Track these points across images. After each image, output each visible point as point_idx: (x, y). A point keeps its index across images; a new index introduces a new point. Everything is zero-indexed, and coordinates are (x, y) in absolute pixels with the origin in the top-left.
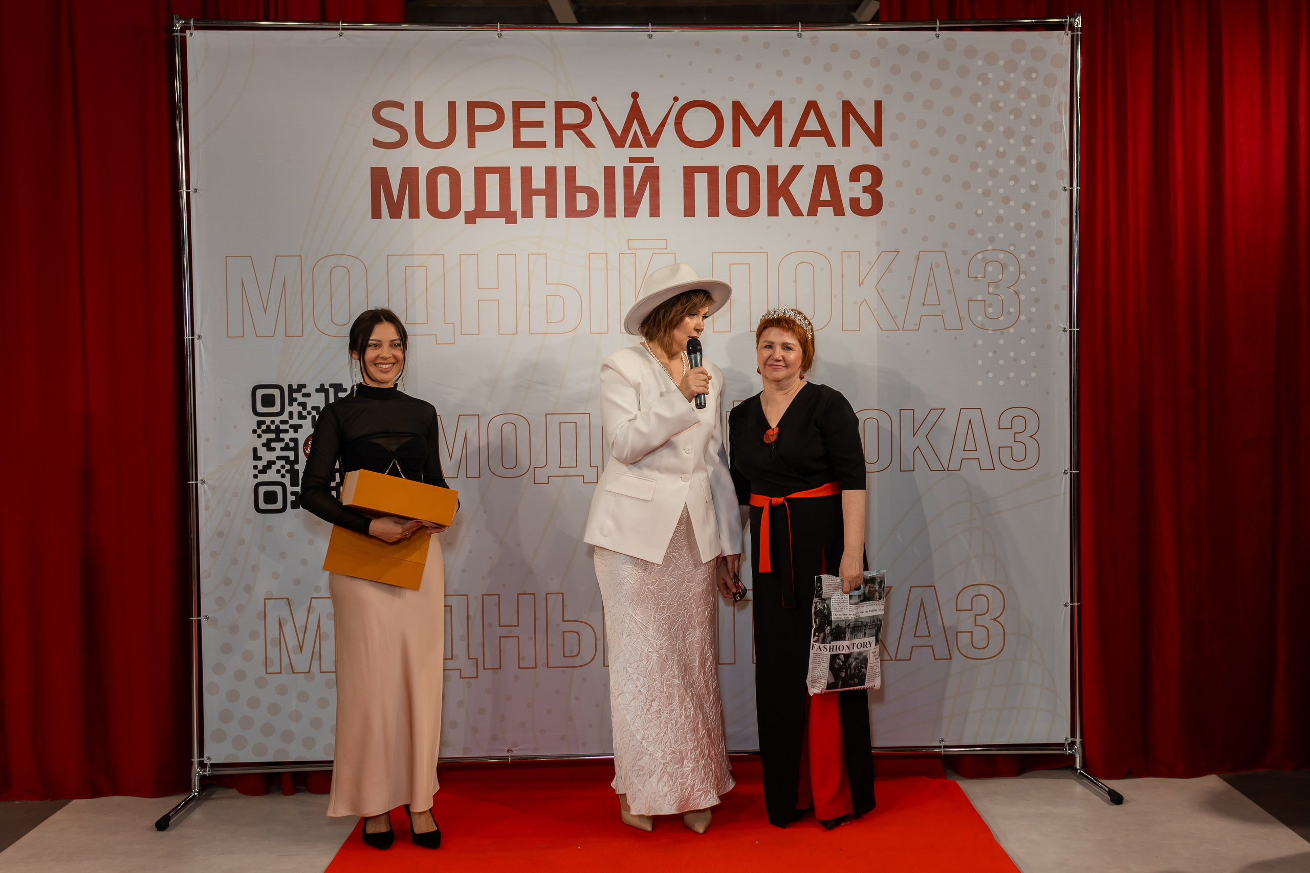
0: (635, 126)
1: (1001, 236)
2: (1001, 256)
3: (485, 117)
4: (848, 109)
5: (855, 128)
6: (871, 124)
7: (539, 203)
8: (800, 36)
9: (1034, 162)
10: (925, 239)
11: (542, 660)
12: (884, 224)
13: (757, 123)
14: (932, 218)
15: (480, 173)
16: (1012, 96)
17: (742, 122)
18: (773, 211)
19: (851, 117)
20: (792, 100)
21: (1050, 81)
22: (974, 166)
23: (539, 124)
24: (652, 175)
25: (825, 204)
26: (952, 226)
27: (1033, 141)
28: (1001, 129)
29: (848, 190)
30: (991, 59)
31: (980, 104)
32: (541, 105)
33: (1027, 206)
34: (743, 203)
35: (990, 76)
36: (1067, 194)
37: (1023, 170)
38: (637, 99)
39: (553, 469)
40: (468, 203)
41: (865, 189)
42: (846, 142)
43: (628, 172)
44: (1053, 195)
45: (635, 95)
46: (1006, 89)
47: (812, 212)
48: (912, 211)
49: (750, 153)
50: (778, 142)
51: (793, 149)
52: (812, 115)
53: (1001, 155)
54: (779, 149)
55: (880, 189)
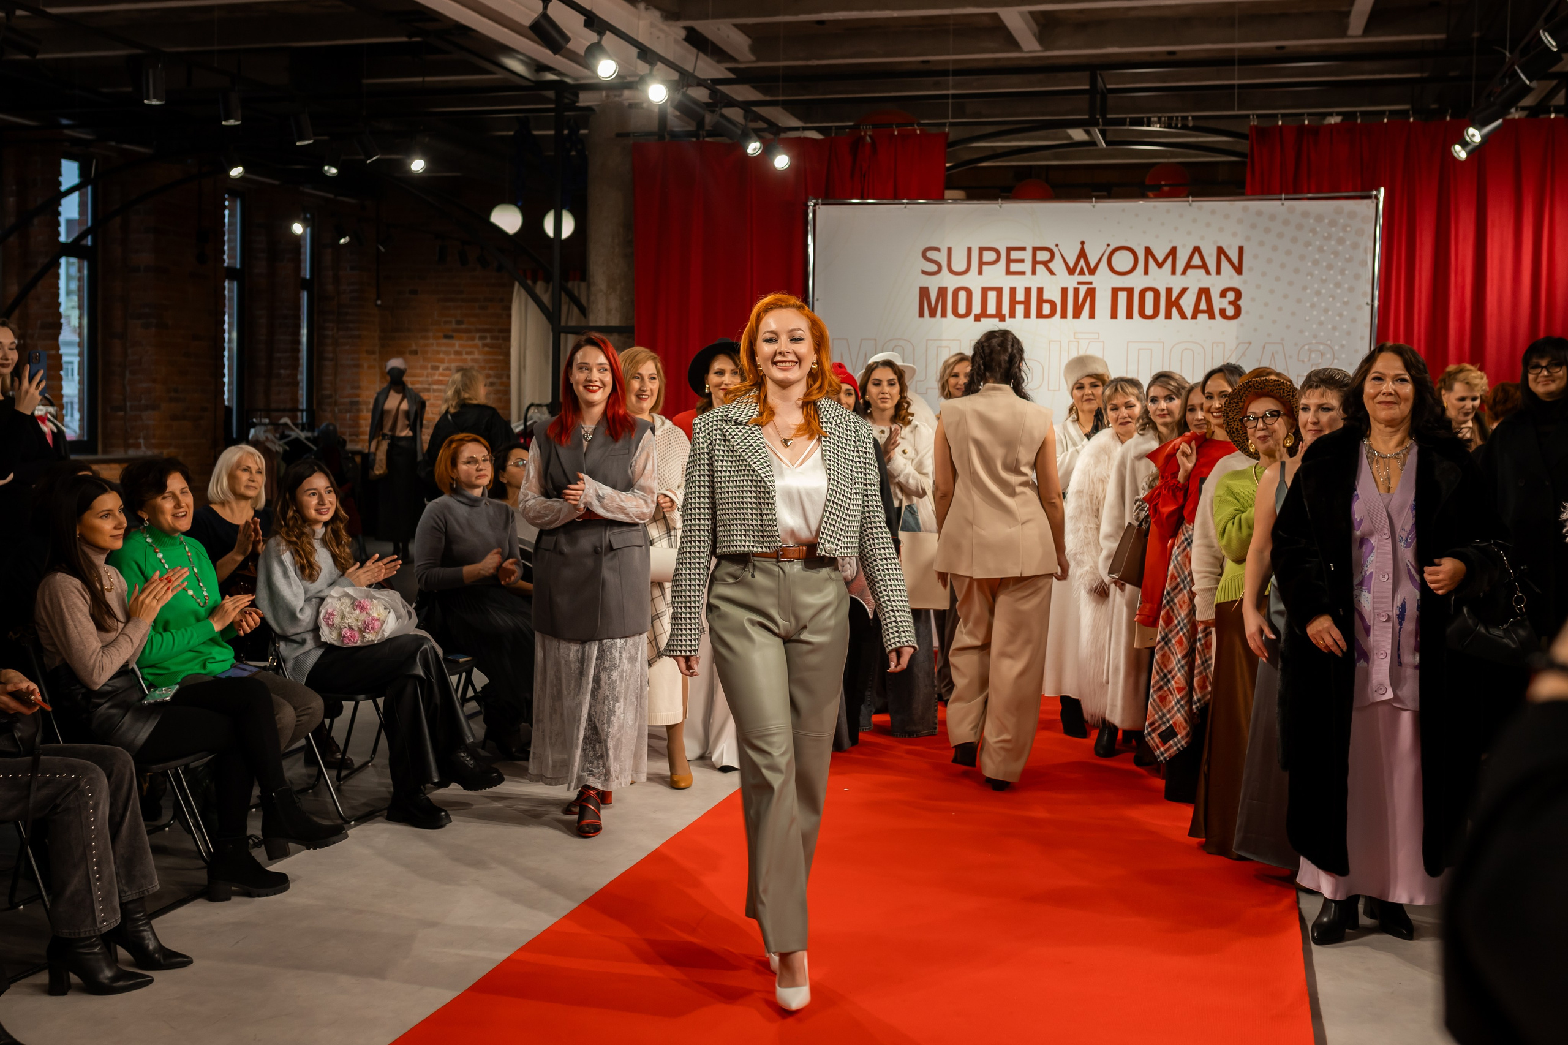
0: (1082, 262)
1: (1322, 334)
2: (1321, 347)
3: (989, 256)
4: (1221, 251)
5: (1225, 263)
6: (1236, 261)
7: (1020, 309)
8: (1190, 205)
9: (1346, 286)
10: (1269, 335)
12: (1242, 325)
13: (1160, 260)
14: (1274, 322)
15: (985, 291)
17: (1151, 260)
18: (1168, 316)
19: (1223, 257)
20: (1184, 246)
21: (1360, 233)
22: (1305, 288)
23: (1022, 261)
24: (1091, 293)
25: (1203, 312)
26: (1288, 327)
27: (1347, 272)
28: (1325, 264)
29: (1218, 303)
30: (1319, 217)
31: (1310, 248)
32: (1024, 249)
33: (1341, 315)
34: (1149, 311)
35: (1318, 229)
36: (1368, 308)
37: (1339, 291)
38: (1086, 246)
40: (977, 309)
41: (1230, 303)
42: (1218, 272)
43: (1076, 291)
44: (1359, 308)
45: (1083, 243)
46: (1329, 238)
47: (1194, 317)
48: (1261, 317)
49: (1155, 279)
50: (1174, 272)
51: (1183, 277)
52: (1197, 255)
53: (1323, 281)
54: (1174, 277)
55: (1240, 303)
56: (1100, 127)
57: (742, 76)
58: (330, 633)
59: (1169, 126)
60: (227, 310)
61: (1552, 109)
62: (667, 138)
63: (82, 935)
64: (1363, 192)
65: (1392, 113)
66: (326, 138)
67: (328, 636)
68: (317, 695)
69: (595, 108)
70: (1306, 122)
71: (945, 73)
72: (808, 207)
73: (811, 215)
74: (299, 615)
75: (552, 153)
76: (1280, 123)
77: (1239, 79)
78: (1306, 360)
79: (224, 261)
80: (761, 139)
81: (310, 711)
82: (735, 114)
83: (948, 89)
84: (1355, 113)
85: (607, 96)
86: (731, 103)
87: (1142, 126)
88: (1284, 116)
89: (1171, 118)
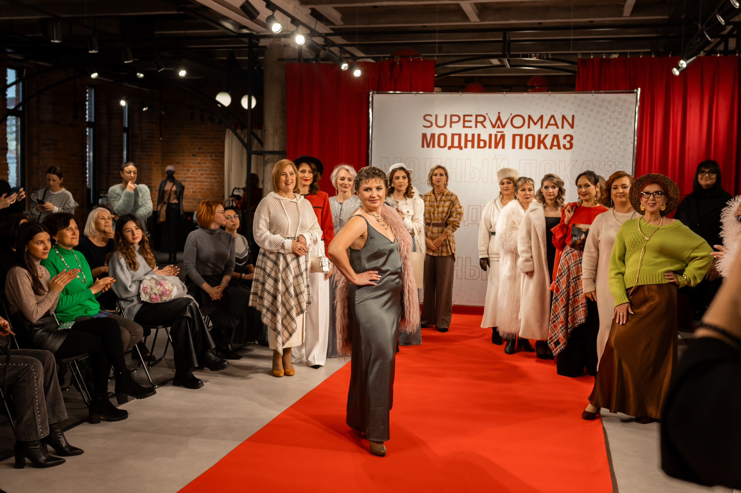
0: (499, 122)
1: (611, 156)
2: (610, 163)
3: (455, 119)
4: (564, 117)
5: (566, 123)
6: (571, 122)
7: (469, 144)
8: (550, 95)
9: (622, 134)
10: (586, 157)
11: (464, 276)
12: (573, 152)
13: (535, 121)
14: (588, 151)
15: (453, 135)
16: (616, 114)
17: (531, 121)
18: (539, 148)
19: (565, 120)
21: (629, 109)
22: (603, 135)
23: (470, 121)
24: (503, 137)
25: (555, 146)
26: (595, 153)
27: (622, 128)
28: (612, 124)
29: (562, 142)
30: (610, 102)
31: (605, 116)
32: (471, 115)
33: (619, 148)
34: (530, 145)
35: (609, 107)
36: (632, 145)
37: (618, 136)
38: (500, 115)
39: (470, 221)
40: (449, 144)
41: (568, 142)
42: (563, 127)
43: (496, 135)
44: (628, 144)
45: (499, 113)
46: (614, 111)
47: (551, 148)
48: (582, 148)
49: (533, 130)
50: (542, 127)
51: (546, 129)
52: (552, 119)
53: (611, 132)
54: (542, 129)
55: (573, 142)
56: (508, 58)
57: (337, 32)
58: (145, 296)
59: (540, 58)
60: (88, 142)
61: (718, 52)
62: (302, 61)
63: (31, 440)
64: (630, 90)
65: (644, 53)
66: (138, 59)
67: (144, 298)
68: (140, 326)
69: (268, 47)
70: (604, 57)
71: (434, 32)
72: (369, 95)
73: (371, 99)
74: (129, 289)
75: (247, 68)
76: (592, 57)
77: (573, 36)
78: (603, 169)
79: (86, 119)
80: (347, 62)
81: (137, 333)
82: (335, 50)
83: (435, 39)
84: (626, 53)
85: (273, 41)
86: (334, 45)
87: (527, 57)
88: (594, 54)
89: (541, 54)
